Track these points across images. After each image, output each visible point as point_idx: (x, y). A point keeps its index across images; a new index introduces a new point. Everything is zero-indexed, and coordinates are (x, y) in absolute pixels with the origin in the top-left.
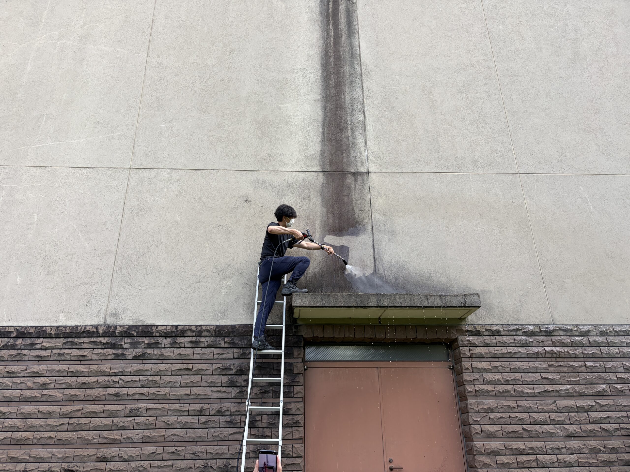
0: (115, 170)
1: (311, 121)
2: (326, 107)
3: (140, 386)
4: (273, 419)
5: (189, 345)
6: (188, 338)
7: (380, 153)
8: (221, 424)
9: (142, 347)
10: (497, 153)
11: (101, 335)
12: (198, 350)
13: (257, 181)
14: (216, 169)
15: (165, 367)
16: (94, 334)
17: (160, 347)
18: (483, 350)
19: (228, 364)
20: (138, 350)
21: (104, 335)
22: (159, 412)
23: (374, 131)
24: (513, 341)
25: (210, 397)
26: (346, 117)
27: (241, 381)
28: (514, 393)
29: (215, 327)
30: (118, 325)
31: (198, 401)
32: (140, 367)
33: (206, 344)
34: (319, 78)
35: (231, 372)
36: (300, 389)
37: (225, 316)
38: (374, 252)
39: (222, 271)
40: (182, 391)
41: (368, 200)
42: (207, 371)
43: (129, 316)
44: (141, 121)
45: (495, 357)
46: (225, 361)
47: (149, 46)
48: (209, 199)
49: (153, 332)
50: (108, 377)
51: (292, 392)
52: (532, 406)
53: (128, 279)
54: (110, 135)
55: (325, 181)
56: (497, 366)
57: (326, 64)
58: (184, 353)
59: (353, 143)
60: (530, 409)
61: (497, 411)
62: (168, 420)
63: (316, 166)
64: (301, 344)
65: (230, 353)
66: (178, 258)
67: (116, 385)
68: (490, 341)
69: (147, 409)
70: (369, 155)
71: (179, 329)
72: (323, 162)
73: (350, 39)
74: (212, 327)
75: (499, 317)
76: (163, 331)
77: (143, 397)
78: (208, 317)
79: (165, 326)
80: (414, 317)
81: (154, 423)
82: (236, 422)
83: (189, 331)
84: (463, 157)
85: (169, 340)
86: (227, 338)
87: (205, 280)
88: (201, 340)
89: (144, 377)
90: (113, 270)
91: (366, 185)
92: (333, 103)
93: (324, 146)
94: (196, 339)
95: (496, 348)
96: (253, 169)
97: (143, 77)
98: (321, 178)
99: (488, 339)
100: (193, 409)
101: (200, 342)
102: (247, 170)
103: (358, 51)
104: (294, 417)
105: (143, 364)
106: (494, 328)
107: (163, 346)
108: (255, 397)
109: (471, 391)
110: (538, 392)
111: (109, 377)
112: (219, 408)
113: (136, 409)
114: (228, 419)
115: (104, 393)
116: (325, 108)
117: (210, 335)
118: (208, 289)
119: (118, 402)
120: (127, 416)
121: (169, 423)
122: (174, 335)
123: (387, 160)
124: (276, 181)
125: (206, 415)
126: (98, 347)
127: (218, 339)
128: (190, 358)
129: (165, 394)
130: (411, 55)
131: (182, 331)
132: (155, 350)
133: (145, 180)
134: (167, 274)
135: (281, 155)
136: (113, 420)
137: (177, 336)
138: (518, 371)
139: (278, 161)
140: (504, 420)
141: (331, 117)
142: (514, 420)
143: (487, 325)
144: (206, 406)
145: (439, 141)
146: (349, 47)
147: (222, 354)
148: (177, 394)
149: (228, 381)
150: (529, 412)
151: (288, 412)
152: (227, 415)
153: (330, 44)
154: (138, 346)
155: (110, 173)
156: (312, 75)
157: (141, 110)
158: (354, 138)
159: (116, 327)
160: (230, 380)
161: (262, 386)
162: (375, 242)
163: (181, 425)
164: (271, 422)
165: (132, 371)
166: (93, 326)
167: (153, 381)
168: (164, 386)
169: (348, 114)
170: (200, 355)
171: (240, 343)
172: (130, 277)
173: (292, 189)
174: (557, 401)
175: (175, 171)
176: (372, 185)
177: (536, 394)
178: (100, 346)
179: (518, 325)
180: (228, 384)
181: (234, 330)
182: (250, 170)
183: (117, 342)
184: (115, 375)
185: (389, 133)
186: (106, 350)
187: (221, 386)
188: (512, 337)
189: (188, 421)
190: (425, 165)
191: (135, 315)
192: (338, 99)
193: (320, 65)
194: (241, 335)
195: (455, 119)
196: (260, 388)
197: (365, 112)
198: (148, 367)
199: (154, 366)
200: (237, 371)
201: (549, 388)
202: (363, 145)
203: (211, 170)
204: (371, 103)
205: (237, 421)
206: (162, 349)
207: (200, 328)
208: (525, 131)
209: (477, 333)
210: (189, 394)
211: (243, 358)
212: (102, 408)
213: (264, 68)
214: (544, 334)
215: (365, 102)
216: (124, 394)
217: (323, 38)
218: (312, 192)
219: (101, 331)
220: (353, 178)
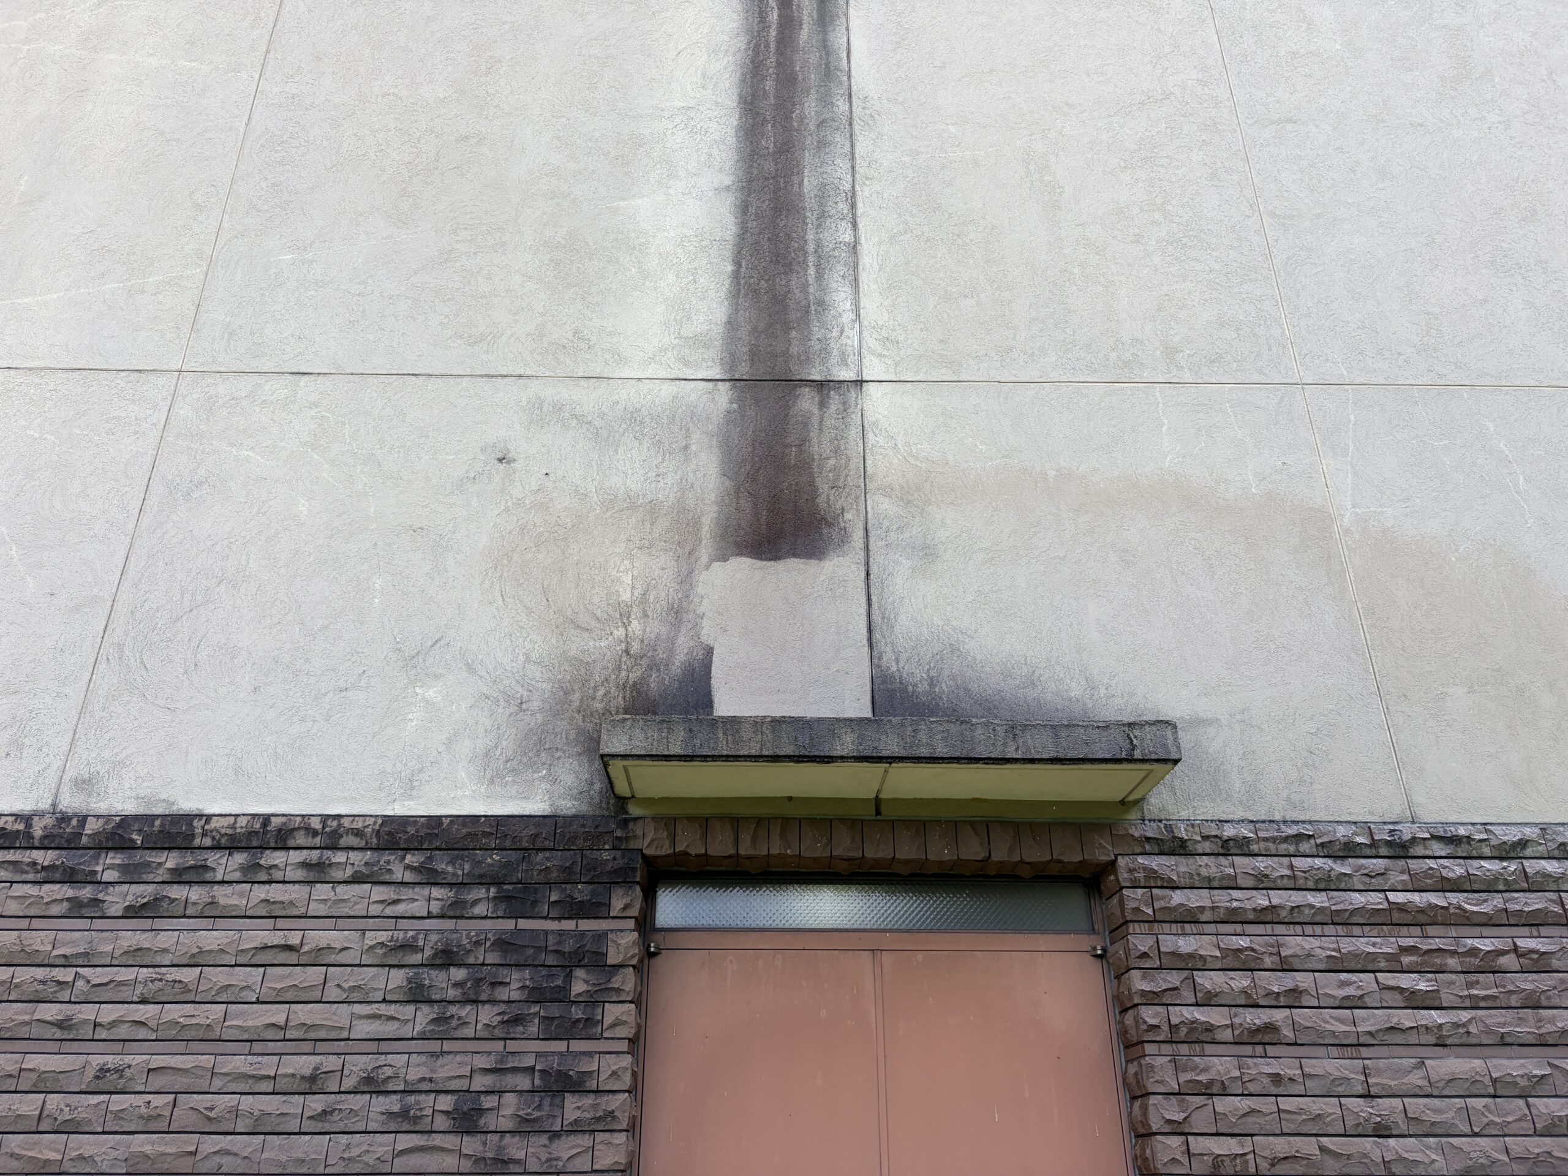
0: (136, 374)
1: (704, 243)
2: (747, 206)
3: (135, 999)
4: (533, 1106)
5: (300, 874)
6: (298, 852)
7: (898, 328)
8: (372, 1120)
9: (156, 880)
10: (1238, 329)
11: (37, 844)
12: (323, 891)
13: (536, 406)
14: (424, 372)
15: (219, 942)
16: (18, 838)
17: (210, 880)
18: (1195, 899)
19: (411, 933)
20: (142, 887)
21: (46, 842)
22: (182, 1081)
23: (880, 269)
24: (1287, 872)
25: (345, 1035)
26: (802, 234)
27: (444, 985)
28: (1291, 1035)
29: (380, 821)
30: (92, 813)
31: (307, 1047)
32: (144, 940)
33: (349, 872)
34: (731, 132)
35: (417, 958)
36: (623, 1013)
37: (412, 788)
38: (869, 605)
39: (416, 659)
40: (261, 1016)
41: (856, 462)
42: (344, 952)
43: (127, 786)
44: (225, 244)
45: (1234, 918)
46: (403, 924)
47: (268, 52)
48: (396, 455)
49: (193, 836)
50: (42, 969)
51: (598, 1022)
52: (1353, 1076)
53: (139, 680)
54: (133, 282)
55: (735, 406)
56: (1238, 950)
57: (753, 95)
58: (279, 898)
59: (821, 303)
60: (1344, 1086)
61: (1240, 1092)
62: (208, 1105)
63: (709, 364)
64: (635, 877)
65: (417, 900)
66: (291, 618)
67: (65, 995)
68: (1214, 869)
69: (149, 1071)
70: (866, 334)
71: (273, 825)
72: (732, 355)
73: (825, 32)
74: (371, 821)
75: (1244, 798)
76: (223, 831)
77: (142, 1034)
78: (362, 792)
79: (233, 818)
80: (984, 797)
81: (168, 1114)
82: (419, 1113)
83: (302, 832)
84: (1137, 340)
85: (240, 858)
86: (414, 855)
87: (363, 683)
88: (334, 860)
89: (150, 970)
90: (98, 653)
91: (853, 416)
92: (767, 197)
93: (737, 310)
94: (321, 858)
95: (1235, 894)
96: (528, 373)
97: (242, 132)
98: (724, 396)
99: (1209, 866)
100: (290, 1071)
101: (330, 865)
102: (512, 376)
103: (845, 61)
104: (598, 1101)
105: (152, 930)
106: (1229, 831)
107: (219, 877)
108: (485, 1034)
109: (1157, 1027)
110: (1370, 1033)
111: (48, 969)
112: (369, 1069)
113: (116, 1071)
114: (393, 1103)
115: (27, 1018)
116: (743, 209)
117: (362, 844)
118: (370, 710)
119: (67, 1046)
120: (89, 1090)
121: (212, 1115)
122: (255, 843)
123: (917, 348)
124: (592, 405)
125: (328, 1090)
126: (24, 877)
127: (386, 856)
128: (296, 912)
129: (208, 1025)
130: (991, 71)
131: (279, 830)
132: (195, 888)
133: (221, 402)
134: (253, 664)
135: (610, 334)
136: (44, 1102)
137: (263, 848)
138: (1306, 967)
139: (602, 350)
140: (1261, 1120)
141: (760, 233)
142: (1293, 1121)
143: (1207, 821)
144: (331, 1063)
145: (1067, 296)
146: (819, 51)
147: (396, 902)
148: (244, 1025)
149: (405, 984)
150: (1339, 1097)
151: (581, 1083)
152: (395, 1092)
153: (767, 46)
154: (145, 877)
155: (122, 384)
156: (713, 125)
157: (226, 217)
158: (823, 290)
159: (83, 819)
160: (410, 982)
161: (509, 1002)
162: (872, 576)
163: (247, 1121)
164: (527, 1114)
165: (117, 953)
166: (17, 816)
167: (177, 985)
168: (209, 999)
169: (810, 226)
170: (329, 903)
171: (450, 869)
172: (145, 673)
173: (638, 428)
174: (1427, 1062)
175: (307, 377)
176: (870, 418)
177: (1362, 1040)
178: (30, 877)
179: (1304, 822)
180: (405, 993)
181: (436, 831)
182: (520, 376)
183: (80, 864)
184: (67, 962)
185: (922, 275)
186: (47, 887)
187: (384, 1001)
188: (1286, 860)
189: (269, 1110)
190: (1026, 363)
191: (145, 784)
192: (782, 185)
193: (735, 97)
194: (456, 846)
195: (1115, 237)
196: (503, 1007)
197: (858, 220)
198: (164, 940)
199: (185, 938)
200: (435, 955)
201: (1407, 1018)
202: (848, 306)
203: (409, 374)
204: (874, 196)
205: (421, 1109)
206: (216, 887)
207: (335, 823)
208: (1320, 269)
209: (1179, 848)
210: (283, 1023)
211: (458, 914)
212: (16, 1062)
213: (580, 107)
214: (1383, 851)
215: (859, 194)
216: (85, 1022)
217: (749, 31)
218: (696, 436)
219: (38, 832)
220: (817, 399)
